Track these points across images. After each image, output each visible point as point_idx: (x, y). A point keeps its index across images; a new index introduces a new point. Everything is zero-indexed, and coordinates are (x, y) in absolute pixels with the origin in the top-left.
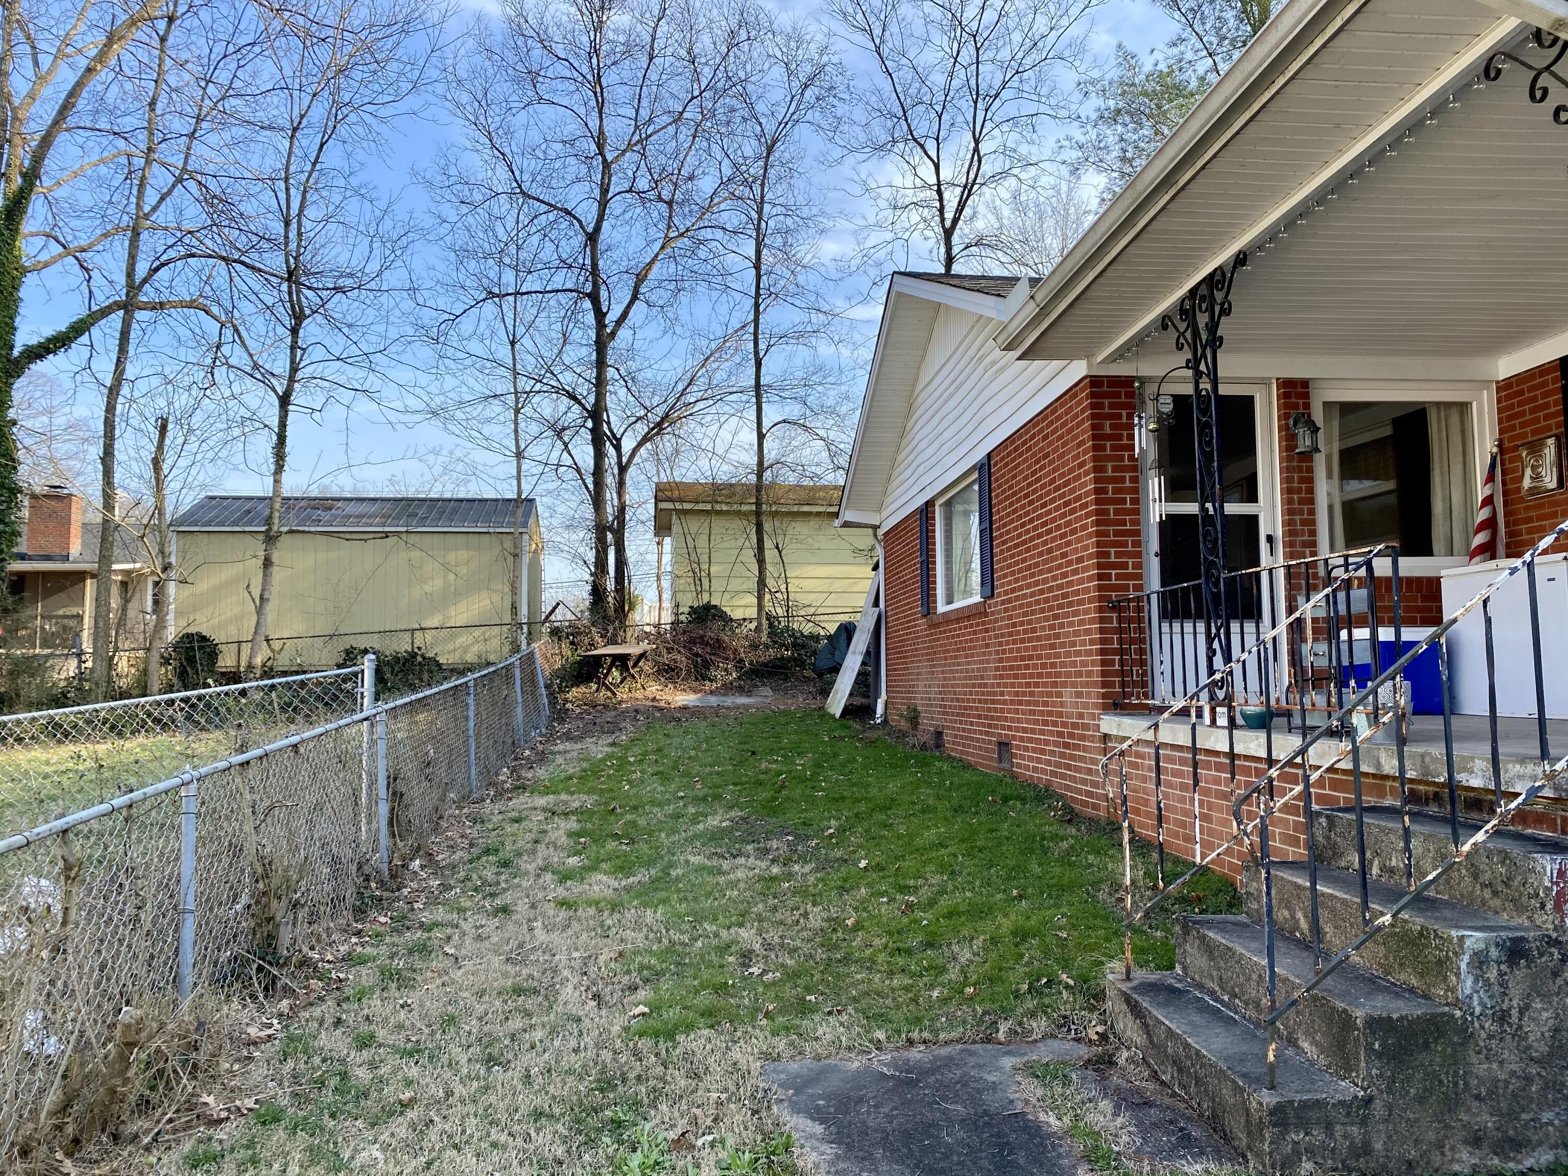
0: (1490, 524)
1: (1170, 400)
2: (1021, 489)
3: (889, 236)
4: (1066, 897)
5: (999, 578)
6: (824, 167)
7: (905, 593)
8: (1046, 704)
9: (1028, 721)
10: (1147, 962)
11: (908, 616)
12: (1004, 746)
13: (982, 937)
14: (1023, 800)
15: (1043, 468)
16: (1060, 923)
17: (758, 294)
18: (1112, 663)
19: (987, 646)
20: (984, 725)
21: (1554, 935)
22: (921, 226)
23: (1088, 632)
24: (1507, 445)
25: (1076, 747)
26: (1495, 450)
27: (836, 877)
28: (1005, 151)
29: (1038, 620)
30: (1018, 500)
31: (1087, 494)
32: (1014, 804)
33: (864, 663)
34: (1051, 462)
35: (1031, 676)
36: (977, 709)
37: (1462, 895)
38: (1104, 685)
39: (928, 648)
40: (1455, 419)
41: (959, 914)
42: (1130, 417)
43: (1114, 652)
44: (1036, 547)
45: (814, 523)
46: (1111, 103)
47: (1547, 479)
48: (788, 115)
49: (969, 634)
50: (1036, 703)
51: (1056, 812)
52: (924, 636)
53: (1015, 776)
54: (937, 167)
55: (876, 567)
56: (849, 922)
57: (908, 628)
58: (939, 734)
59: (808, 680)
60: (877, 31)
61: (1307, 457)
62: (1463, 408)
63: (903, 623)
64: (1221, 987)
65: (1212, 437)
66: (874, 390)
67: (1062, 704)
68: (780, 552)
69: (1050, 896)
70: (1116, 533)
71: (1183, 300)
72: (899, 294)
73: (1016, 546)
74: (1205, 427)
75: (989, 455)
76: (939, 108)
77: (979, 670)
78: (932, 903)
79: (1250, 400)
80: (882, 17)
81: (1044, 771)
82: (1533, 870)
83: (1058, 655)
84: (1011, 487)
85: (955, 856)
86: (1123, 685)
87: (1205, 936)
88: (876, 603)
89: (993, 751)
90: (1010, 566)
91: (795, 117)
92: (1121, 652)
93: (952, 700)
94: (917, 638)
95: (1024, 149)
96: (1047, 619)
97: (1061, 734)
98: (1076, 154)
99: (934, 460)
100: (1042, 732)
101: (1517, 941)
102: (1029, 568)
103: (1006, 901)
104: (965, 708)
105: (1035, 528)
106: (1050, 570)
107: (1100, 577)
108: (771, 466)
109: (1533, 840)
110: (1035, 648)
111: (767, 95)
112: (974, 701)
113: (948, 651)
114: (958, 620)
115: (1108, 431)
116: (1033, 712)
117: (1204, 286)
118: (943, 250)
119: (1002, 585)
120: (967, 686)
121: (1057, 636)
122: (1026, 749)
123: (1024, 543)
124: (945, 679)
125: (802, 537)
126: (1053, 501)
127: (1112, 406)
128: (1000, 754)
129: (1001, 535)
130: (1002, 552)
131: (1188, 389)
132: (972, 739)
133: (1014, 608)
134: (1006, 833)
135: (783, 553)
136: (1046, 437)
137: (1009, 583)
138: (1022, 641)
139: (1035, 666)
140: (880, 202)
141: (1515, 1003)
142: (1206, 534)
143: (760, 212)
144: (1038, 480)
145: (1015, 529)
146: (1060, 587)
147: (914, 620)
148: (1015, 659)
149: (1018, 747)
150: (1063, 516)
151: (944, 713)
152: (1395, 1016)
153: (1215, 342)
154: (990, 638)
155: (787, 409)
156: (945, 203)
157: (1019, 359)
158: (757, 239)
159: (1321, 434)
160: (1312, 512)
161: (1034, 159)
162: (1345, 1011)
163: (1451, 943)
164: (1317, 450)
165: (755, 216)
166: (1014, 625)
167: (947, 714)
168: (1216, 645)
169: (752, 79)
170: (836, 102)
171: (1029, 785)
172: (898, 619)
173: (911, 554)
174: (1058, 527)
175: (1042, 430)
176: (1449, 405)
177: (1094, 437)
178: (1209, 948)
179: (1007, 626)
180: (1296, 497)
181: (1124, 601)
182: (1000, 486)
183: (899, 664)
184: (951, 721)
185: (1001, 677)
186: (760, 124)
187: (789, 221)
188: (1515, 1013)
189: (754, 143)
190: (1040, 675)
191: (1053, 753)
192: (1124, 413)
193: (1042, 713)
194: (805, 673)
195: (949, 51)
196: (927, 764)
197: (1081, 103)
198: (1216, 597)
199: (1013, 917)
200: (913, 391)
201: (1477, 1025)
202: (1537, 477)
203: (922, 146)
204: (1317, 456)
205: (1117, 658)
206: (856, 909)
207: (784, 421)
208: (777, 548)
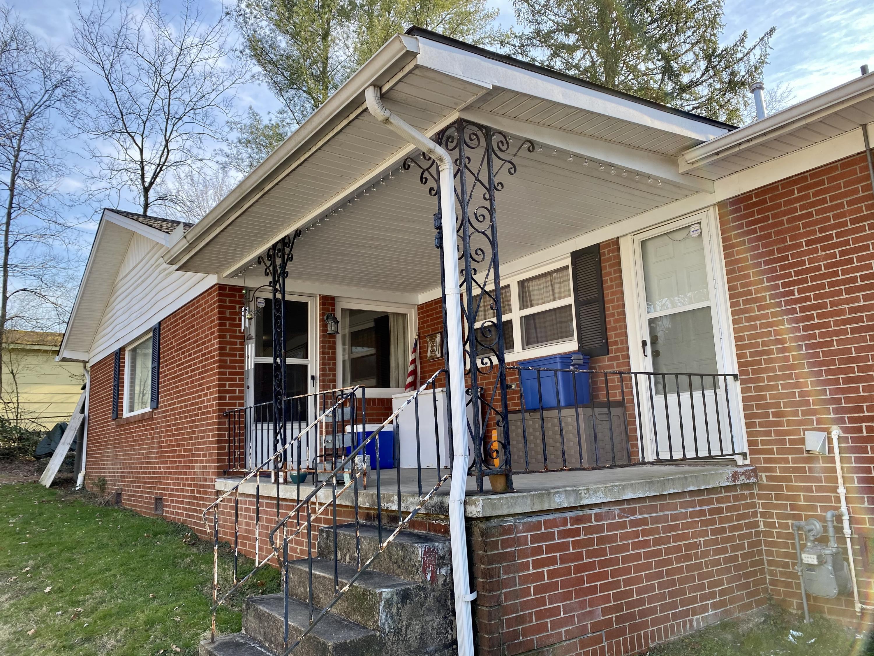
0: (414, 373)
1: (263, 301)
2: (178, 345)
3: (108, 185)
4: (184, 593)
5: (162, 397)
6: (65, 138)
7: (102, 405)
8: (185, 473)
9: (174, 484)
10: (227, 628)
11: (104, 419)
12: (159, 500)
13: (124, 629)
14: (167, 534)
15: (191, 333)
16: (177, 611)
17: (11, 207)
18: (224, 448)
19: (153, 438)
20: (147, 488)
21: (422, 585)
22: (129, 183)
23: (211, 430)
24: (421, 335)
25: (201, 499)
26: (417, 337)
27: (25, 602)
28: (183, 149)
29: (184, 423)
30: (176, 351)
31: (215, 350)
32: (161, 538)
33: (71, 449)
34: (196, 330)
35: (178, 456)
36: (144, 478)
37: (385, 569)
38: (218, 461)
39: (115, 440)
40: (400, 322)
41: (111, 616)
42: (240, 308)
43: (225, 442)
44: (184, 379)
45: (41, 358)
46: (245, 136)
47: (437, 352)
48: (42, 102)
49: (142, 431)
50: (180, 473)
51: (186, 539)
52: (113, 432)
53: (164, 519)
54: (141, 151)
55: (84, 388)
56: (30, 633)
57: (103, 427)
58: (118, 495)
59: (29, 462)
60: (107, 66)
61: (333, 336)
62: (404, 316)
63: (100, 424)
64: (265, 638)
65: (281, 324)
66: (89, 277)
67: (195, 473)
68: (14, 376)
69: (173, 595)
70: (230, 373)
71: (269, 250)
72: (108, 222)
73: (173, 378)
74: (278, 318)
75: (160, 323)
76: (144, 119)
77: (146, 453)
78: (94, 610)
79: (306, 304)
80: (111, 58)
81: (182, 514)
82: (413, 553)
83: (193, 444)
84: (172, 343)
85: (115, 576)
86: (229, 460)
87: (258, 609)
88: (82, 411)
89: (151, 504)
90: (168, 390)
91: (47, 103)
92: (229, 441)
93: (129, 473)
94: (108, 433)
95: (195, 151)
96: (188, 422)
97: (193, 491)
98: (224, 159)
99: (126, 323)
100: (182, 491)
101: (406, 591)
102: (180, 391)
103: (144, 602)
104: (137, 477)
105: (185, 368)
106: (192, 393)
107: (220, 398)
108: (12, 318)
109: (416, 536)
110: (181, 440)
111: (28, 86)
112: (142, 473)
113: (128, 442)
114: (135, 423)
115: (228, 315)
116: (177, 479)
117: (279, 244)
118: (142, 199)
119: (164, 402)
120: (139, 463)
121: (194, 433)
122: (172, 501)
123: (178, 376)
124: (125, 459)
125: (32, 366)
126: (195, 353)
127: (231, 302)
128: (156, 505)
129: (165, 371)
130: (164, 381)
131: (270, 296)
132: (139, 497)
133: (170, 416)
134: (151, 557)
135: (17, 376)
136: (193, 316)
137: (168, 400)
138: (174, 435)
139: (180, 451)
140: (102, 164)
141: (404, 624)
142: (277, 376)
143: (16, 157)
144: (188, 340)
145: (173, 368)
146: (197, 404)
147: (107, 422)
148: (169, 446)
149: (167, 501)
150: (201, 362)
151: (122, 481)
152: (348, 641)
153: (285, 274)
154: (154, 433)
155: (28, 282)
156: (145, 172)
157: (177, 270)
158: (13, 172)
159: (340, 325)
160: (334, 364)
161: (200, 157)
162: (324, 643)
163: (376, 596)
164: (338, 333)
165: (12, 157)
166: (169, 426)
167: (125, 481)
168: (279, 437)
169: (19, 74)
170: (76, 100)
171: (172, 523)
172: (97, 421)
173: (108, 380)
174: (198, 369)
175: (191, 311)
176: (398, 314)
177: (220, 318)
178: (260, 616)
179: (165, 427)
180: (326, 356)
181: (232, 412)
182: (165, 342)
183: (95, 450)
184: (127, 486)
185: (160, 457)
186: (21, 102)
187: (37, 165)
188: (404, 629)
189: (16, 112)
190: (183, 456)
191: (187, 503)
192: (238, 306)
193: (182, 479)
194: (27, 458)
195: (153, 88)
196: (108, 515)
197: (228, 132)
198: (280, 410)
199: (147, 613)
200: (115, 280)
201: (386, 638)
202: (433, 351)
203: (133, 138)
204: (337, 336)
205: (227, 445)
206: (37, 623)
207: (24, 290)
208: (12, 373)
